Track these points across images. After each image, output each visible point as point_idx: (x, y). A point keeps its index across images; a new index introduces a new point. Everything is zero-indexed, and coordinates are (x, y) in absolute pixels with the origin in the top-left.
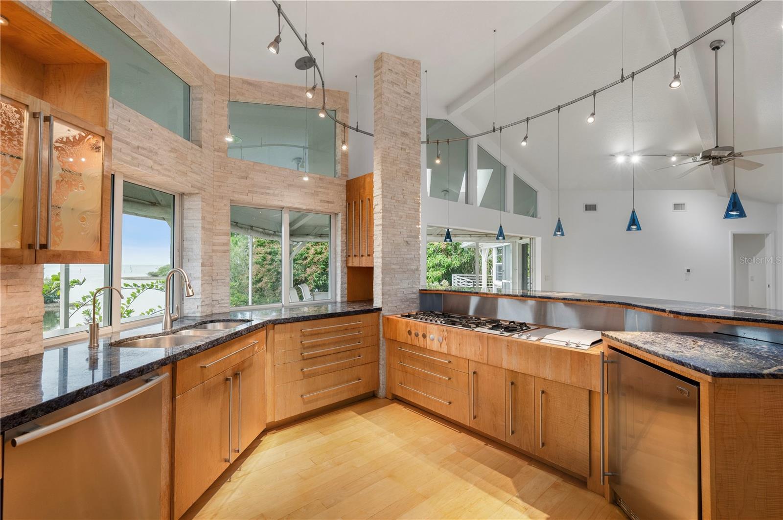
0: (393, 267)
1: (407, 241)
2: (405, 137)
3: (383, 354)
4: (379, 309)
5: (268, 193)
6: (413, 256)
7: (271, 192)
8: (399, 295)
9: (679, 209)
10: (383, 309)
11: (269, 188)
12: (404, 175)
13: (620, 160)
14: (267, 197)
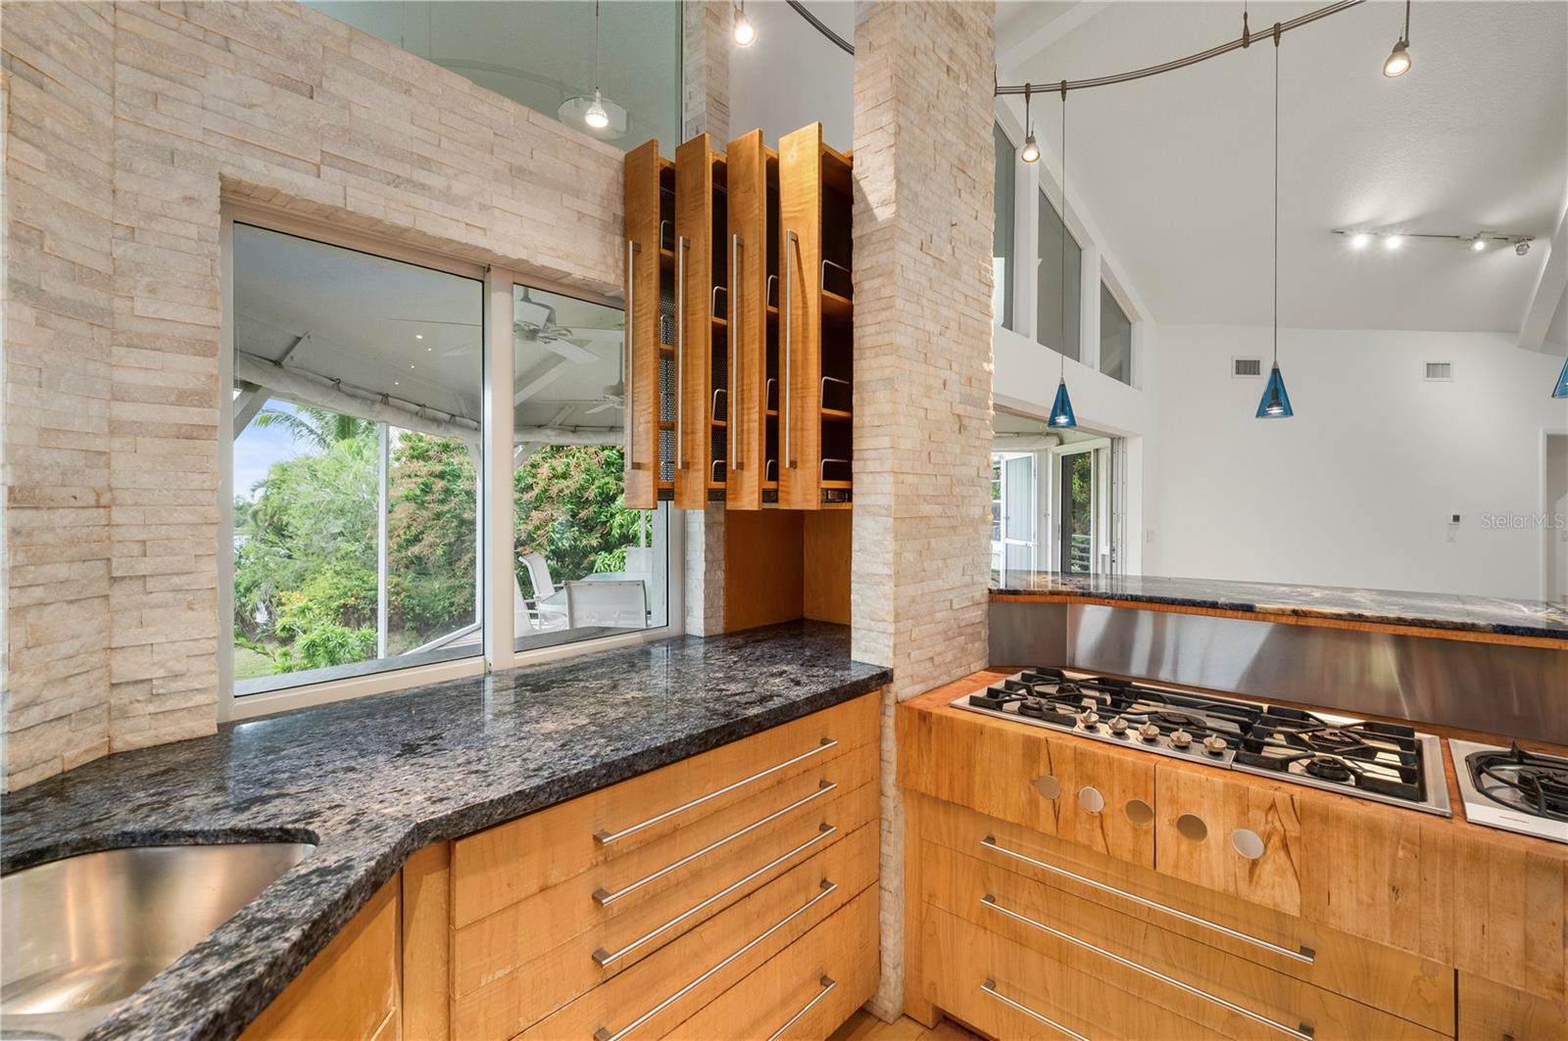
0: (927, 509)
1: (959, 416)
2: (957, 30)
3: (895, 849)
4: (885, 677)
5: (423, 187)
6: (974, 473)
7: (435, 180)
8: (939, 616)
9: (1437, 377)
10: (897, 674)
11: (425, 163)
12: (955, 171)
13: (1359, 242)
14: (418, 200)
